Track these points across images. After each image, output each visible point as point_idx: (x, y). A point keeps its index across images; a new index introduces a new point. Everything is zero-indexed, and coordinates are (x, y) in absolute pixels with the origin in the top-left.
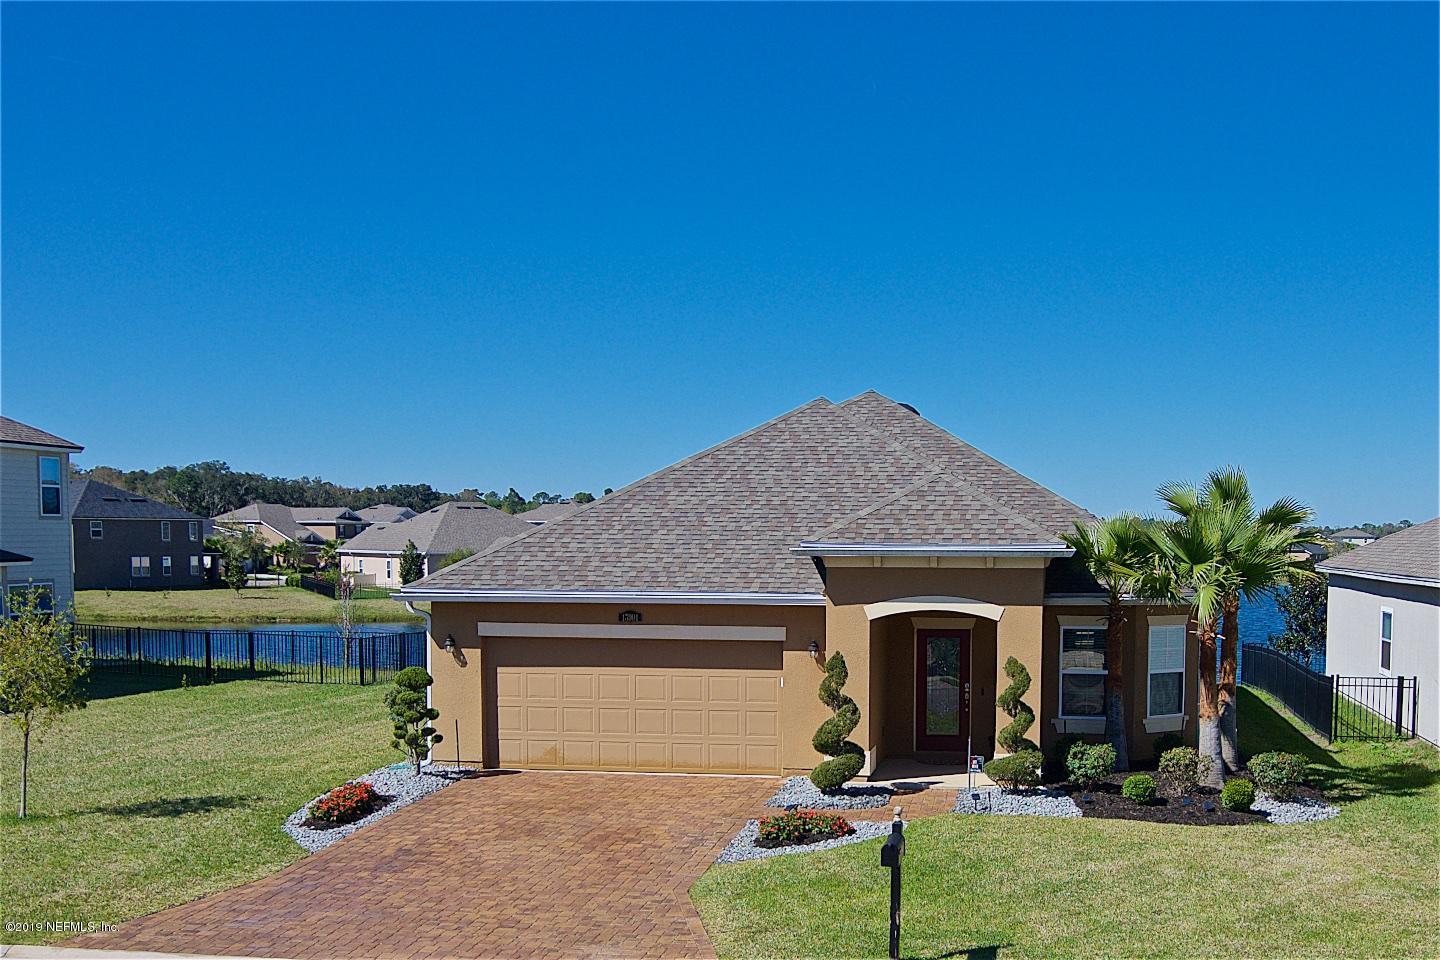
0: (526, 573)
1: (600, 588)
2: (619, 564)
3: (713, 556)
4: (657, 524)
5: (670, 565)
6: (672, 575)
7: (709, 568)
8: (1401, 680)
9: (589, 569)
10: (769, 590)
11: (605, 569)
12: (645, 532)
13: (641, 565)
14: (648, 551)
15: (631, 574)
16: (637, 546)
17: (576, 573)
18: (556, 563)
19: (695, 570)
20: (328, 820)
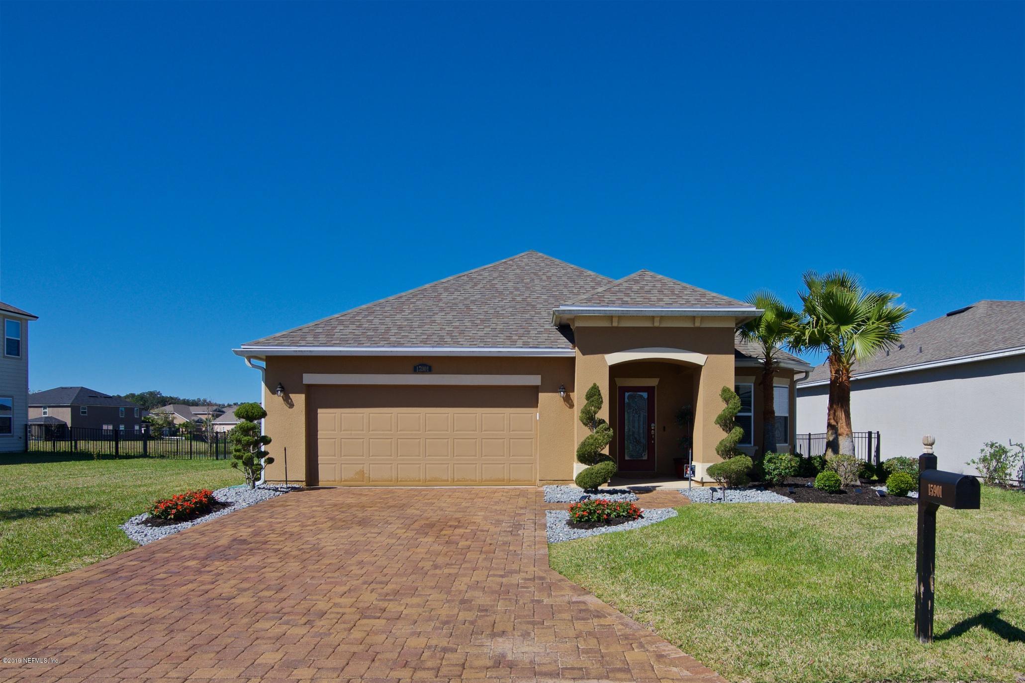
0: (342, 337)
1: (400, 345)
2: (412, 332)
3: (483, 327)
4: (436, 309)
5: (451, 332)
6: (454, 337)
7: (481, 334)
8: (870, 433)
9: (390, 334)
10: (531, 346)
11: (403, 334)
12: (428, 314)
13: (430, 332)
14: (433, 324)
15: (423, 337)
16: (424, 321)
17: (381, 337)
18: (364, 331)
19: (471, 335)
20: (166, 518)
